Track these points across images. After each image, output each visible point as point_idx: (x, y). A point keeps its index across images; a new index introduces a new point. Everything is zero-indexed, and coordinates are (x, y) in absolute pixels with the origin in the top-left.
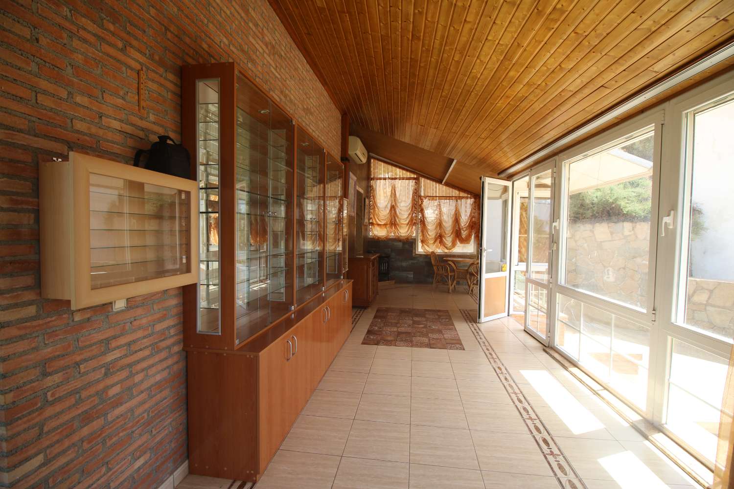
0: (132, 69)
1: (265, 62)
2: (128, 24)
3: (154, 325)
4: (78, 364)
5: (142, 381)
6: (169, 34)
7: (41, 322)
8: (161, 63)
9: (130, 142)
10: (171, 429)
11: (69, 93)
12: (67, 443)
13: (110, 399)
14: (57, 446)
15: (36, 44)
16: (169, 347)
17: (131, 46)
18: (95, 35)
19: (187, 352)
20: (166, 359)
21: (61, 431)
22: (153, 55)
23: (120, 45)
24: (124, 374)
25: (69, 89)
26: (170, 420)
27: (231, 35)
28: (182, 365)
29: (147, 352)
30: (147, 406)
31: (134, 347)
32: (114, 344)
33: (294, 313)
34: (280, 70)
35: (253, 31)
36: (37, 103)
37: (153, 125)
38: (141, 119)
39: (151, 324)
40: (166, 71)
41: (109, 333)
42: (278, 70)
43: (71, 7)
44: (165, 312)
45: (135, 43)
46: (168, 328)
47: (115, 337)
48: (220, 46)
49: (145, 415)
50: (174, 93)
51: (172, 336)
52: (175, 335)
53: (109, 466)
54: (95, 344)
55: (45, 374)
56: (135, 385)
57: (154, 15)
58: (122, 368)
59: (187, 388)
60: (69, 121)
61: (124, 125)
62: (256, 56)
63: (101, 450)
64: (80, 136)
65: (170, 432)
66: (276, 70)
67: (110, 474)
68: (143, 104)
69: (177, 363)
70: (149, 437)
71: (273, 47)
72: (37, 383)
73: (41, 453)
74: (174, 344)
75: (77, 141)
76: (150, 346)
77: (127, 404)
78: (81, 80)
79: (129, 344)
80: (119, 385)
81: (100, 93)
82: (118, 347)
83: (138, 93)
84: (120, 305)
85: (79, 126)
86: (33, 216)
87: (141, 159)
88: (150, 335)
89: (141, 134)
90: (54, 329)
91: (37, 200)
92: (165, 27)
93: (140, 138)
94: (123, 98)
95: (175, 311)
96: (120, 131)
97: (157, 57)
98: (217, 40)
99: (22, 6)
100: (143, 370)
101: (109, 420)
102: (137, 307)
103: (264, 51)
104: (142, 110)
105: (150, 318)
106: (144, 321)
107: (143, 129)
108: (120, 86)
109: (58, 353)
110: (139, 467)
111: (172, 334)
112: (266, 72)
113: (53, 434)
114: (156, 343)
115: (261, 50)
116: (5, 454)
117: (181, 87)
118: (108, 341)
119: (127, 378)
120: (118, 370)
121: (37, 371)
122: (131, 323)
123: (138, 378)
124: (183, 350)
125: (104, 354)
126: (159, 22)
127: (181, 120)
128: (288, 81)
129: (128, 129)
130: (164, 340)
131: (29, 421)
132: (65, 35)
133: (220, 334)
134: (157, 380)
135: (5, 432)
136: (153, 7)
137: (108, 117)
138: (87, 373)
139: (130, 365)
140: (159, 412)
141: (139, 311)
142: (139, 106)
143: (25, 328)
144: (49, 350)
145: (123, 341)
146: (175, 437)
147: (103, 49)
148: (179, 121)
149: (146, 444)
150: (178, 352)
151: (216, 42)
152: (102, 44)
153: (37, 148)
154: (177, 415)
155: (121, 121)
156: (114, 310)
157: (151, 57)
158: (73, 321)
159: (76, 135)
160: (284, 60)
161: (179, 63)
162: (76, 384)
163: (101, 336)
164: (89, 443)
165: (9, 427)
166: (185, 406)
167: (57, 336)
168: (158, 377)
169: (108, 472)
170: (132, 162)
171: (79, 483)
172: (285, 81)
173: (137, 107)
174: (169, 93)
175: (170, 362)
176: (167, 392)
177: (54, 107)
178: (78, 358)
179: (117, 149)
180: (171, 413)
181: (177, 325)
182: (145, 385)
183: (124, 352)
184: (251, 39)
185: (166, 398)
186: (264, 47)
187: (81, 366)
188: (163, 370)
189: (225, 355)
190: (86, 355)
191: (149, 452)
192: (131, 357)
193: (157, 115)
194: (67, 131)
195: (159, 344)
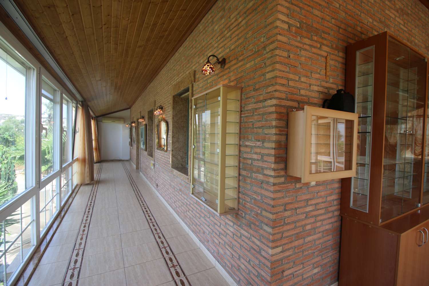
0: (323, 56)
1: (396, 23)
2: (322, 33)
3: (327, 197)
4: (296, 209)
5: (320, 227)
6: (341, 30)
7: (285, 185)
8: (337, 48)
9: (321, 96)
10: (331, 259)
11: (300, 77)
12: (290, 246)
13: (306, 231)
14: (287, 245)
15: (289, 58)
16: (333, 212)
17: (323, 44)
18: (309, 45)
19: (342, 217)
20: (331, 218)
21: (288, 239)
22: (333, 45)
23: (319, 46)
24: (312, 220)
25: (299, 75)
26: (331, 254)
27: (374, 15)
28: (338, 224)
29: (322, 211)
30: (321, 241)
31: (318, 207)
32: (310, 203)
33: (420, 209)
34: (407, 24)
35: (388, 6)
36: (288, 85)
37: (332, 84)
38: (327, 82)
39: (326, 196)
40: (338, 52)
41: (308, 197)
42: (406, 25)
43: (301, 36)
44: (332, 191)
45: (325, 42)
46: (333, 200)
47: (310, 199)
48: (367, 26)
49: (320, 245)
50: (342, 63)
51: (335, 206)
52: (337, 205)
53: (304, 265)
54: (303, 200)
55: (285, 210)
56: (317, 227)
57: (334, 23)
58: (312, 217)
59: (341, 239)
60: (298, 91)
61: (319, 88)
62: (391, 21)
63: (301, 255)
64: (302, 97)
65: (330, 261)
66: (404, 26)
67: (304, 269)
68: (328, 74)
69: (336, 222)
70: (321, 259)
71: (402, 10)
72: (282, 213)
73: (281, 246)
74: (335, 210)
75: (301, 100)
76: (325, 208)
77: (313, 236)
78: (304, 70)
79: (316, 204)
80: (310, 225)
81: (310, 73)
82: (311, 205)
83: (326, 69)
84: (313, 183)
85: (303, 92)
86: (285, 137)
87: (326, 104)
88: (325, 202)
89: (326, 91)
90: (289, 190)
91: (287, 129)
92: (339, 27)
93: (325, 93)
94: (319, 74)
95: (337, 191)
96: (317, 91)
97: (334, 46)
98: (366, 22)
99: (285, 43)
100: (321, 221)
101: (306, 242)
102: (320, 185)
103: (396, 16)
104: (327, 78)
105: (325, 193)
106: (323, 193)
107: (327, 88)
108: (318, 67)
109: (290, 201)
110: (315, 273)
111: (335, 204)
112: (397, 30)
113: (286, 239)
114: (327, 207)
115: (393, 16)
116: (271, 241)
117: (346, 59)
118: (307, 200)
119: (314, 223)
120: (311, 217)
121: (283, 208)
122: (317, 193)
123: (318, 224)
124: (340, 215)
125: (305, 207)
126: (336, 26)
127: (345, 78)
128: (413, 31)
129: (321, 89)
130: (331, 206)
131: (279, 229)
132: (298, 50)
133: (368, 212)
134: (326, 229)
135: (272, 231)
136: (333, 19)
137: (313, 85)
138: (299, 214)
139: (316, 216)
140: (326, 247)
141: (321, 188)
142: (326, 76)
143: (281, 187)
144: (287, 199)
145: (313, 202)
146: (332, 265)
147: (312, 51)
148: (344, 79)
149: (319, 262)
150: (337, 216)
151: (365, 23)
152: (312, 48)
153: (288, 106)
154: (334, 252)
155: (318, 86)
156: (311, 185)
157: (332, 47)
158: (296, 187)
159: (301, 97)
160: (410, 16)
161: (345, 44)
162: (295, 218)
163: (305, 197)
164: (298, 249)
165: (273, 229)
166: (338, 249)
167: (290, 193)
168: (327, 227)
169: (303, 268)
170: (322, 107)
171: (292, 267)
172: (411, 31)
173: (325, 77)
174: (340, 64)
175: (333, 220)
176: (330, 237)
177: (294, 85)
178: (296, 206)
179: (316, 101)
180: (332, 250)
181: (338, 199)
182: (321, 229)
183: (313, 208)
184: (387, 12)
185: (329, 241)
186: (396, 13)
187: (297, 210)
188: (330, 224)
189: (370, 227)
190: (299, 205)
191: (320, 267)
192: (317, 212)
193: (334, 78)
194: (298, 96)
195: (329, 208)
